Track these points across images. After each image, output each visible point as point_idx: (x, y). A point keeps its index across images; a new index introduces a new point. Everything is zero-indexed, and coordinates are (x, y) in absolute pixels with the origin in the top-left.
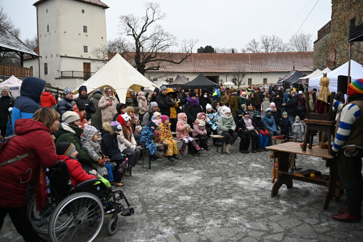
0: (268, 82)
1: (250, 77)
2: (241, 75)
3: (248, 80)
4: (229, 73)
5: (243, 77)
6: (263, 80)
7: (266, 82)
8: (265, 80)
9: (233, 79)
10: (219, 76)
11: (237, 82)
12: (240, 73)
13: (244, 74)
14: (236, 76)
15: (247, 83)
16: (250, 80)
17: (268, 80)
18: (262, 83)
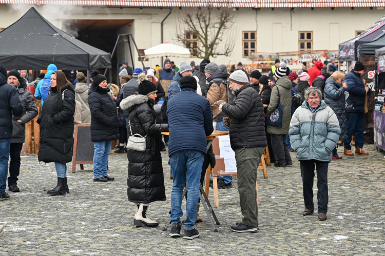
0: (315, 47)
1: (250, 28)
2: (215, 20)
3: (241, 37)
4: (170, 8)
5: (222, 24)
6: (297, 37)
7: (309, 46)
8: (306, 39)
9: (188, 34)
10: (133, 20)
11: (200, 46)
12: (210, 9)
13: (226, 14)
14: (195, 22)
15: (239, 48)
16: (250, 39)
17: (315, 37)
18: (296, 47)
